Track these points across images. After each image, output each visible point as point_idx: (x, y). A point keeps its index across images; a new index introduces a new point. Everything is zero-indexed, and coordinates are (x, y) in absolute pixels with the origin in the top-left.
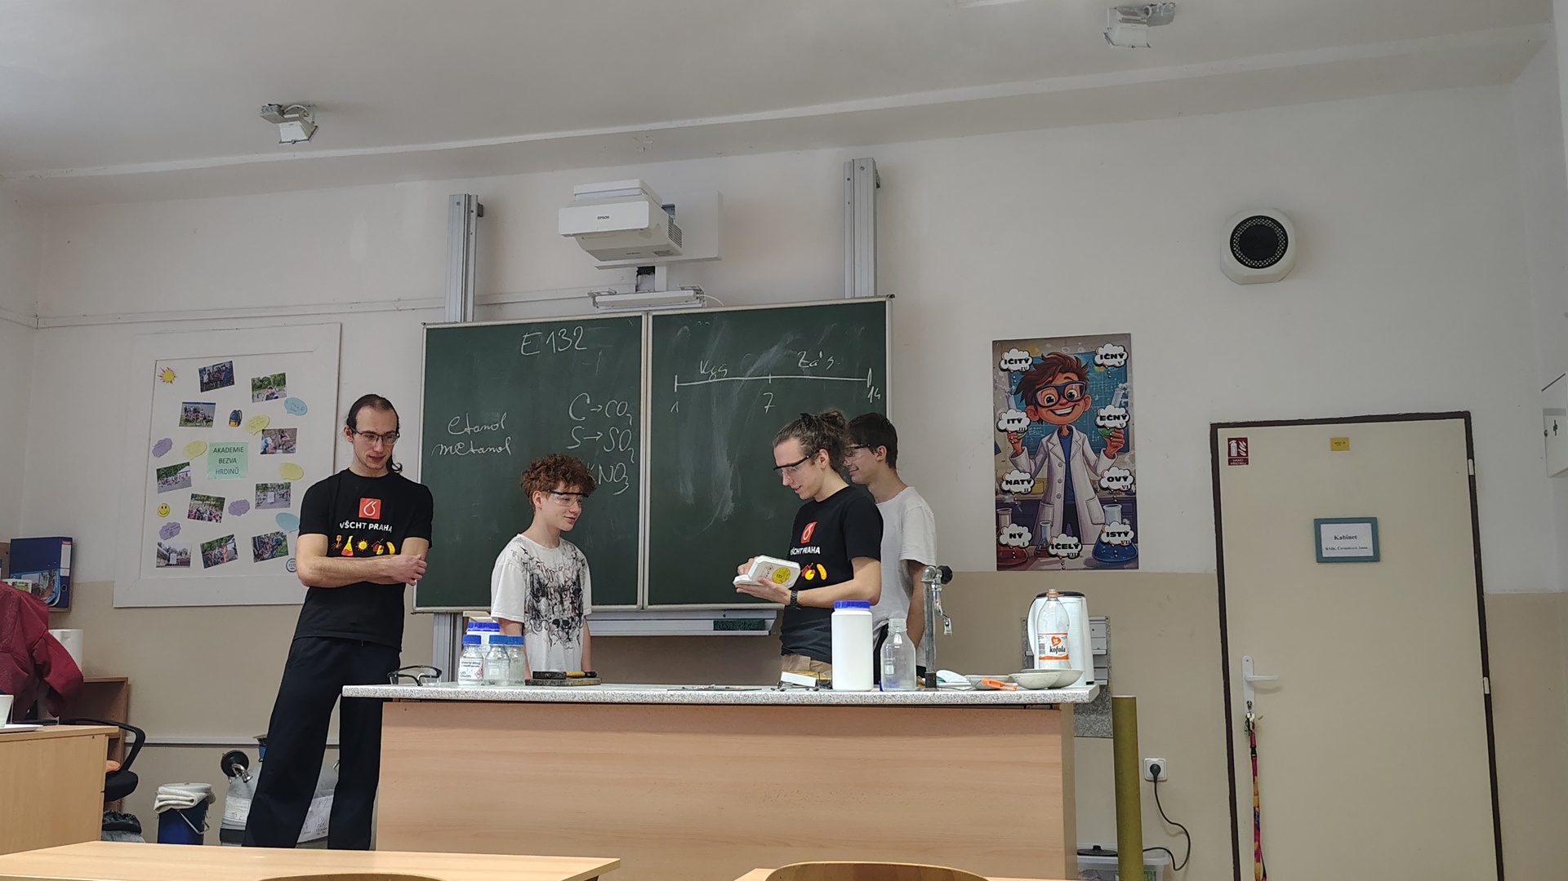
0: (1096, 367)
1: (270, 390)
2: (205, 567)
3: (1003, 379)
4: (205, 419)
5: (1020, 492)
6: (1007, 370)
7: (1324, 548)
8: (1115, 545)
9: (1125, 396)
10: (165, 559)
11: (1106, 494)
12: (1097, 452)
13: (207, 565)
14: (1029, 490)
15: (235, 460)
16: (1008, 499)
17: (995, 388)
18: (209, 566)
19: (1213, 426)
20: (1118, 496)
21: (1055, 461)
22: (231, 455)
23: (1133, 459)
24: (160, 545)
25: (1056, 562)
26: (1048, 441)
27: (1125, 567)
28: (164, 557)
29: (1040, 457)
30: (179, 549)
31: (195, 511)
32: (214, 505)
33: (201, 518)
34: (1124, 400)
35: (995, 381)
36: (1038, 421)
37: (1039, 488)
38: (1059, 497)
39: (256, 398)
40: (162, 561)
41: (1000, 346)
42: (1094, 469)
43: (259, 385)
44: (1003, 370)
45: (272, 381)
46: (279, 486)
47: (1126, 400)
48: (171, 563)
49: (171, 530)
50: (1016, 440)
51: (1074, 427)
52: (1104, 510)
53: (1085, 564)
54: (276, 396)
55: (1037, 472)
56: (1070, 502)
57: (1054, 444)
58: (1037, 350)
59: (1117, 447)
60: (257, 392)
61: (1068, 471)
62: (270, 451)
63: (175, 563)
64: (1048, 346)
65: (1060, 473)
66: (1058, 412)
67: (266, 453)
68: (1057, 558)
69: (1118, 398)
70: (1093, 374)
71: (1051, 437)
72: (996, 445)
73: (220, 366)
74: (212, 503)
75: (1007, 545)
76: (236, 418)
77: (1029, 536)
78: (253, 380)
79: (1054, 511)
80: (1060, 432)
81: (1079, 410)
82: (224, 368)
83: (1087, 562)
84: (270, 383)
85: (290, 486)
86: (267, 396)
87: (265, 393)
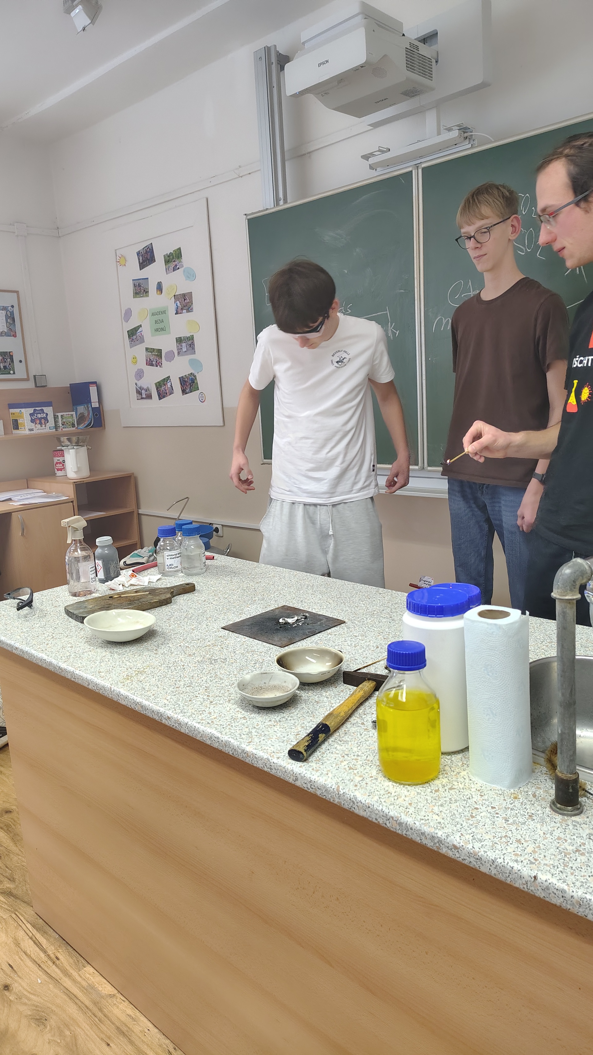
1: (174, 263)
2: (159, 400)
4: (144, 291)
10: (140, 394)
13: (160, 399)
15: (163, 321)
18: (161, 399)
22: (161, 317)
24: (136, 384)
28: (139, 392)
30: (145, 387)
31: (148, 360)
32: (157, 355)
33: (152, 365)
39: (167, 270)
40: (139, 395)
43: (168, 260)
45: (174, 255)
48: (143, 397)
49: (140, 374)
54: (178, 267)
60: (168, 265)
62: (180, 311)
63: (145, 397)
67: (178, 314)
73: (146, 248)
74: (157, 354)
76: (160, 288)
78: (164, 256)
82: (149, 249)
84: (173, 258)
85: (193, 338)
86: (173, 268)
87: (172, 265)
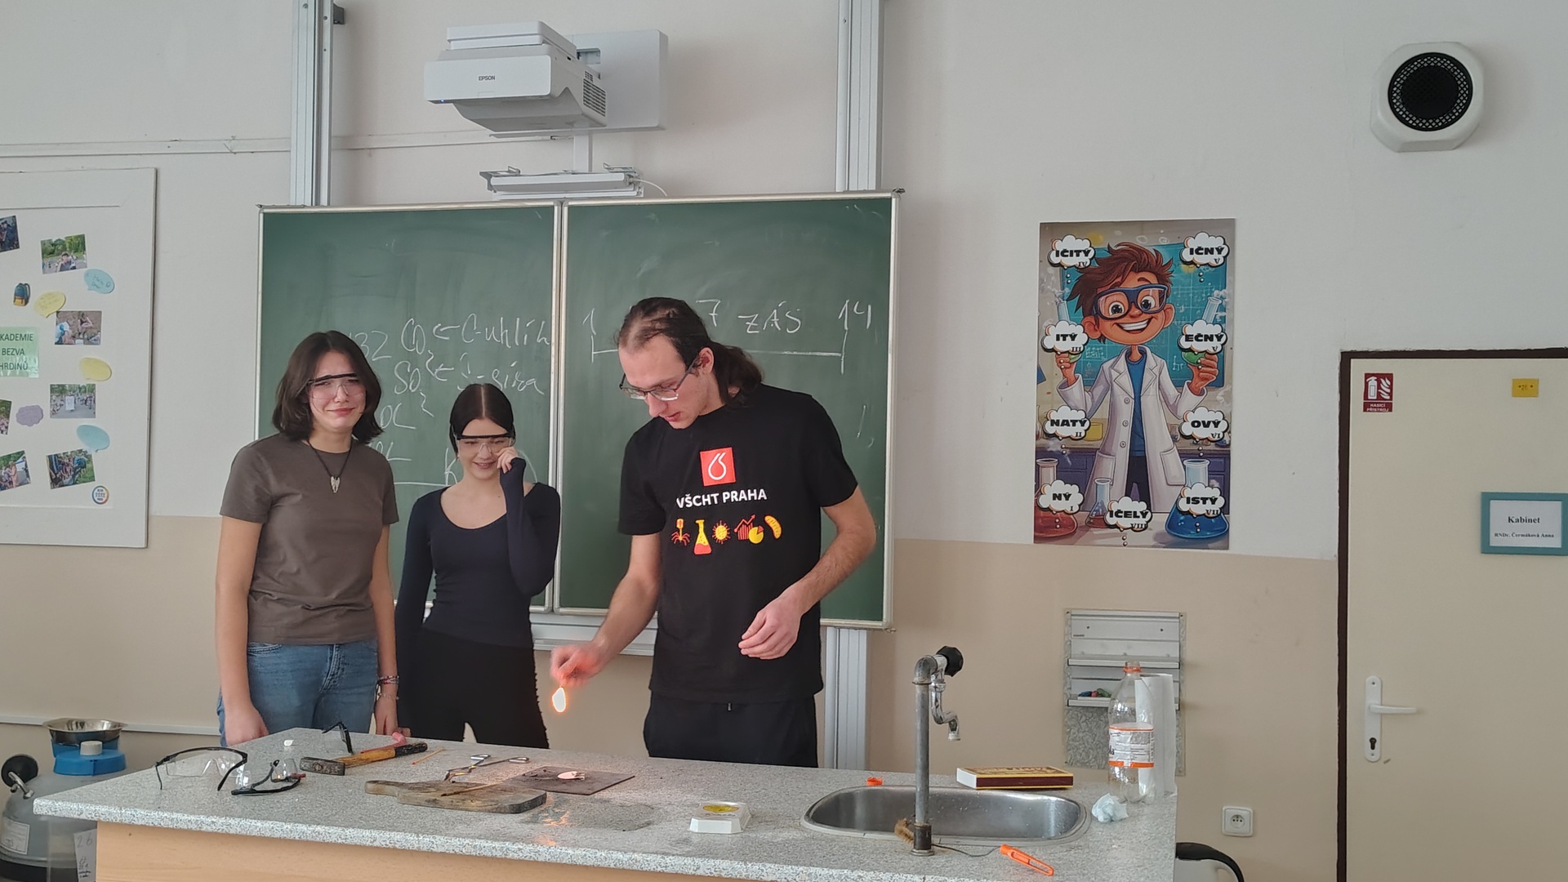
0: (1183, 266)
1: (65, 258)
3: (1053, 278)
5: (1069, 437)
6: (1059, 265)
7: (1492, 535)
8: (1197, 516)
9: (1222, 308)
11: (1187, 445)
12: (1178, 385)
14: (1083, 435)
15: (22, 352)
16: (1054, 446)
17: (1042, 290)
19: (1343, 354)
20: (1205, 448)
21: (1120, 396)
22: (19, 345)
23: (1229, 397)
25: (1115, 535)
26: (1112, 366)
27: (1210, 545)
29: (1098, 390)
34: (1220, 314)
35: (1041, 281)
36: (1099, 339)
37: (1097, 433)
38: (1123, 445)
39: (47, 268)
41: (1051, 231)
42: (1173, 409)
43: (51, 250)
44: (1053, 265)
46: (80, 388)
47: (1223, 314)
50: (1068, 365)
51: (1148, 351)
52: (1183, 465)
53: (1155, 539)
55: (1095, 409)
56: (1139, 454)
57: (1119, 372)
58: (1101, 237)
59: (1207, 379)
60: (50, 259)
61: (1137, 411)
62: (67, 341)
64: (1118, 233)
65: (1126, 413)
66: (1128, 327)
67: (62, 344)
68: (1116, 530)
69: (1212, 311)
70: (1180, 276)
71: (1116, 362)
72: (1039, 371)
75: (1048, 509)
76: (23, 294)
77: (1080, 498)
78: (43, 243)
79: (1114, 467)
80: (1128, 355)
81: (1156, 324)
83: (1158, 537)
84: (64, 248)
85: (94, 389)
86: (62, 265)
87: (59, 261)
